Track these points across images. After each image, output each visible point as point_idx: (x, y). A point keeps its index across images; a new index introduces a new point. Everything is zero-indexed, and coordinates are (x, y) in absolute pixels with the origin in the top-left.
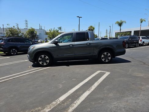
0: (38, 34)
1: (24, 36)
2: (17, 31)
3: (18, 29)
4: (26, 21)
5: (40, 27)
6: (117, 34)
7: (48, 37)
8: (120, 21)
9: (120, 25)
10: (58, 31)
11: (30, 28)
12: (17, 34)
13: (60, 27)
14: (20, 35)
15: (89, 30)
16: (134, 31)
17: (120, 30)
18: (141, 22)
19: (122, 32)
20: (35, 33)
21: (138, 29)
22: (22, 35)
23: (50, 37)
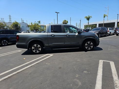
0: (21, 27)
1: (9, 28)
2: (3, 24)
3: (4, 22)
4: (10, 16)
5: (22, 21)
6: (86, 26)
7: (30, 29)
8: (88, 17)
9: (88, 19)
10: (38, 24)
11: (14, 22)
12: (3, 27)
13: (39, 21)
14: (5, 28)
15: (64, 23)
16: (99, 24)
17: (88, 23)
18: (104, 17)
19: (89, 25)
20: (19, 26)
21: (102, 22)
22: (7, 28)
23: (32, 29)
